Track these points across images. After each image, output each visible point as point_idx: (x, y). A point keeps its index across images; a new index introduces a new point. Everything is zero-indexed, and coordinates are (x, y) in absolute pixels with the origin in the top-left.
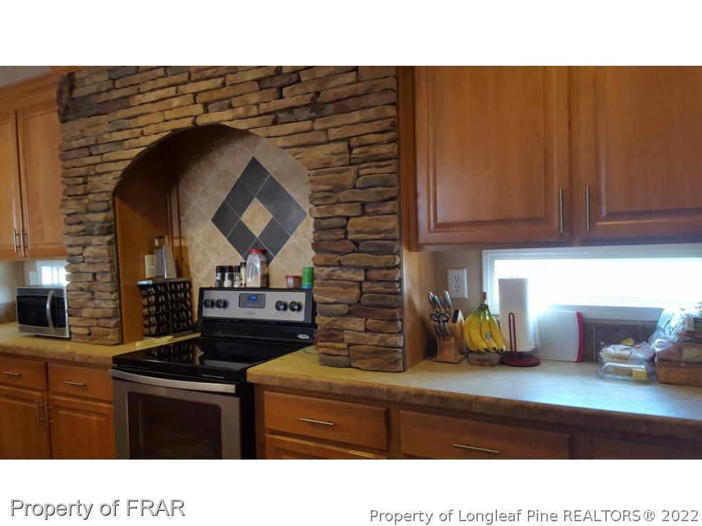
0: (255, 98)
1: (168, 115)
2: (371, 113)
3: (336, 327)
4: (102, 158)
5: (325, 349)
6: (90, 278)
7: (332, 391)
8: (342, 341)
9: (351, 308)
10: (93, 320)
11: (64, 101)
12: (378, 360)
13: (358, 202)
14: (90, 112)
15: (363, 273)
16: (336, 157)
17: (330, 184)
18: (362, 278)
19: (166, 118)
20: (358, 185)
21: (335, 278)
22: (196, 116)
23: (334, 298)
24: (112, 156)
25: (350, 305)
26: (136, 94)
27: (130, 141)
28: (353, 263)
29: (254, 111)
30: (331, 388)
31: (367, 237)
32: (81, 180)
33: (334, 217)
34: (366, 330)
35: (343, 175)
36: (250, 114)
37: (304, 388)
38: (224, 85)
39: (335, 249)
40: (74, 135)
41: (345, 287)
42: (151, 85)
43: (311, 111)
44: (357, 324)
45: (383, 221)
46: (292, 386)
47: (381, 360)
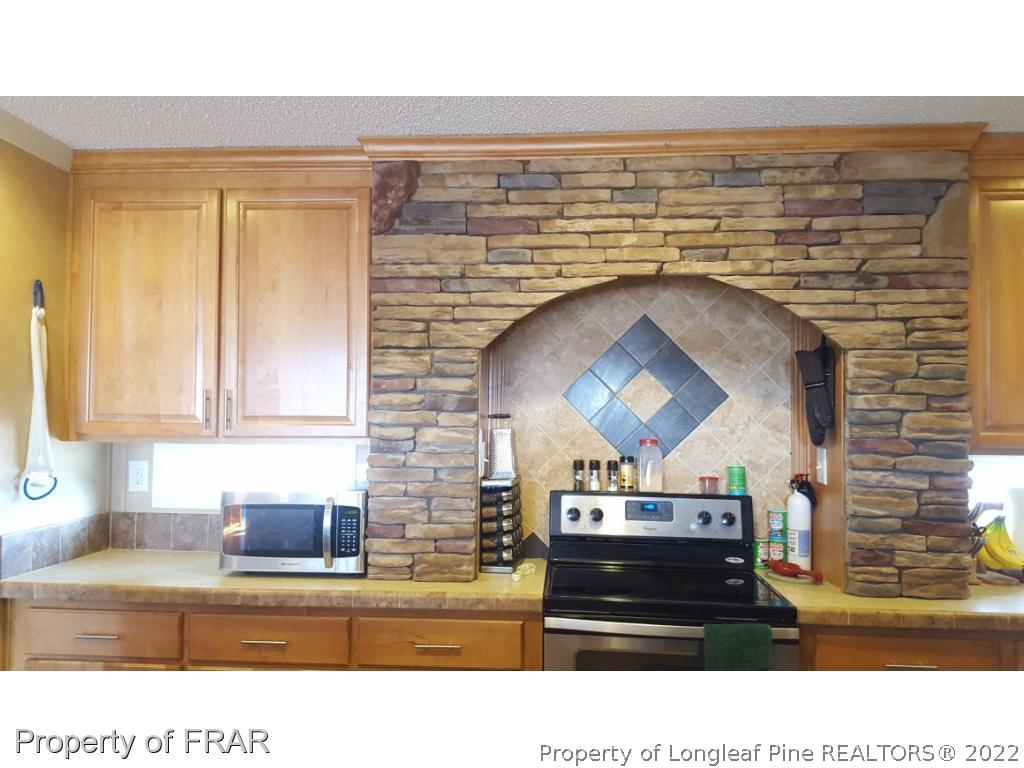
0: (770, 253)
1: (612, 254)
2: (941, 294)
3: (883, 547)
4: (469, 298)
5: (866, 576)
6: (430, 476)
7: (935, 626)
8: (890, 564)
9: (905, 522)
10: (427, 543)
11: (390, 202)
12: (945, 585)
13: (922, 394)
14: (449, 227)
15: (927, 479)
16: (889, 338)
17: (885, 370)
18: (925, 486)
19: (608, 259)
20: (921, 374)
21: (885, 484)
22: (663, 263)
23: (883, 510)
24: (493, 298)
25: (903, 519)
26: (554, 218)
27: (533, 280)
28: (920, 467)
29: (767, 268)
30: (933, 622)
31: (936, 436)
32: (420, 326)
33: (887, 410)
34: (928, 550)
35: (903, 360)
36: (760, 272)
37: (892, 625)
38: (717, 228)
39: (887, 448)
40: (409, 257)
41: (901, 497)
42: (586, 209)
43: (858, 281)
44: (917, 542)
45: (958, 418)
46: (874, 625)
47: (951, 585)
